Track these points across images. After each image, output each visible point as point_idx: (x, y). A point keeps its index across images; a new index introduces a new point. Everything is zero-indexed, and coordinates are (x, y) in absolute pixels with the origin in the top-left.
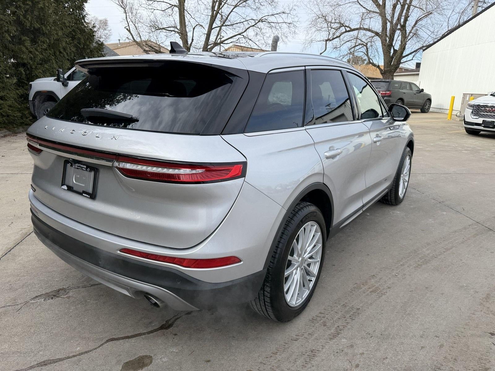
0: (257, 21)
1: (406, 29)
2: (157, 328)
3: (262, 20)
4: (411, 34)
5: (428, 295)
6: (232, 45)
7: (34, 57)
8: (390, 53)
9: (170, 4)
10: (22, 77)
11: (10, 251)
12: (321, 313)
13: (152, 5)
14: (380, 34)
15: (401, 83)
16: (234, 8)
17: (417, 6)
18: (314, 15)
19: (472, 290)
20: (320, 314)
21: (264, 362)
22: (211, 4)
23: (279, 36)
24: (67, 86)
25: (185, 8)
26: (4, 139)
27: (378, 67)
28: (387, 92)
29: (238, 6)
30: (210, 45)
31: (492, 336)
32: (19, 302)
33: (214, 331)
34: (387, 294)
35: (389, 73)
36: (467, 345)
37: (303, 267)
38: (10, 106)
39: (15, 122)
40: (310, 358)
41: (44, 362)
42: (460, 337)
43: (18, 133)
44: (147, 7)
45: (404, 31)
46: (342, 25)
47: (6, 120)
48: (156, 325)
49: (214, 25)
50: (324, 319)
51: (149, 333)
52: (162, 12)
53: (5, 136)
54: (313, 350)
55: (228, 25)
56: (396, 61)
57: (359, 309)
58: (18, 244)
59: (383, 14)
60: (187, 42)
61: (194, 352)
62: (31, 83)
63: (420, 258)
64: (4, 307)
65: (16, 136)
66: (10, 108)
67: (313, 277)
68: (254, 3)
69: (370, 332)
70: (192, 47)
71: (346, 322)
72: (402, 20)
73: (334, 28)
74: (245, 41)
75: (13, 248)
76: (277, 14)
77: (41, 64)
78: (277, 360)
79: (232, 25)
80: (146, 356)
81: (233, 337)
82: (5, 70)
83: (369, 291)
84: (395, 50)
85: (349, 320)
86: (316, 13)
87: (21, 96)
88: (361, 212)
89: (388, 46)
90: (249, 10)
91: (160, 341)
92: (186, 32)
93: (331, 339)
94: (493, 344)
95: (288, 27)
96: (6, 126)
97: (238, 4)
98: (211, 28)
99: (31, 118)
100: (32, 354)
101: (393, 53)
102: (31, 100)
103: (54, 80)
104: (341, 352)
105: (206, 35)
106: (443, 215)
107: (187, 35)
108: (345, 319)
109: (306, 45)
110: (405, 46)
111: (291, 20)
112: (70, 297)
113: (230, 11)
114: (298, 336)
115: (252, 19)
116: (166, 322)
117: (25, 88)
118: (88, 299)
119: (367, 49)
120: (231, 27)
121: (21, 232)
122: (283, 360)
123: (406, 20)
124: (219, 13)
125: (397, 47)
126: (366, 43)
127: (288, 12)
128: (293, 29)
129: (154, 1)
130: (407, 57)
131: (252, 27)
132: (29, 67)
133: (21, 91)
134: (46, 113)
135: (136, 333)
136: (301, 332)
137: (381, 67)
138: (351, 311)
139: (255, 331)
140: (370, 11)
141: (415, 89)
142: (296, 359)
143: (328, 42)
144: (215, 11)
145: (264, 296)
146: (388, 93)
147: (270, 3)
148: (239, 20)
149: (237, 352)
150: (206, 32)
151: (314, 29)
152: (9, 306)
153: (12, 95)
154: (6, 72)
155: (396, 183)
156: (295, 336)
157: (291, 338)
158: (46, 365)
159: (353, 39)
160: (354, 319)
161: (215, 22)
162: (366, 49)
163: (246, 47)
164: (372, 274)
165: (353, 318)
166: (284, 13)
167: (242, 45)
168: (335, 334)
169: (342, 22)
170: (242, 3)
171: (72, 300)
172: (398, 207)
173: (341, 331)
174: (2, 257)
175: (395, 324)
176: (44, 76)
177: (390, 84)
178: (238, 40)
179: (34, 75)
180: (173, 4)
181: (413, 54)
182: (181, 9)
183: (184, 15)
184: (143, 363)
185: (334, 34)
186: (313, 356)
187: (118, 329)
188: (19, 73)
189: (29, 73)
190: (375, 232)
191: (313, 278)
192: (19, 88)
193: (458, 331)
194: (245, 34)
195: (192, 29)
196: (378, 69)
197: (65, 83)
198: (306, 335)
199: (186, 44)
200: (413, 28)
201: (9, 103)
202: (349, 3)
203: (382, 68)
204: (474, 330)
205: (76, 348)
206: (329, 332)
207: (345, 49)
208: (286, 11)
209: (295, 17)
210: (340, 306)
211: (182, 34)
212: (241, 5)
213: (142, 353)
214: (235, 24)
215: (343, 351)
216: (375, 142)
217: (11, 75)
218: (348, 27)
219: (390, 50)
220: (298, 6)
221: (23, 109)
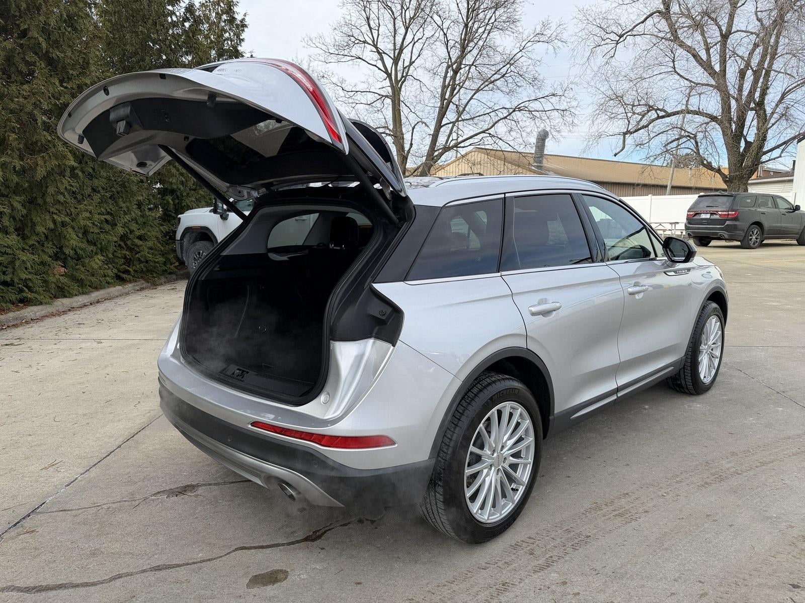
0: (511, 110)
1: (764, 109)
2: (300, 539)
3: (519, 108)
4: (775, 116)
5: (706, 525)
6: (473, 149)
7: (186, 180)
8: (739, 148)
9: (379, 95)
10: (169, 209)
11: (133, 436)
12: (530, 538)
13: (353, 97)
14: (719, 117)
15: (756, 196)
16: (475, 94)
17: (782, 71)
18: (601, 96)
19: (784, 524)
20: (528, 539)
21: (433, 591)
22: (440, 90)
23: (548, 129)
24: (227, 219)
25: (402, 99)
26: (139, 293)
27: (719, 171)
28: (730, 213)
29: (482, 89)
30: (436, 151)
31: (794, 589)
32: (138, 497)
33: (373, 549)
34: (641, 520)
35: (739, 180)
36: (746, 597)
37: (500, 467)
38: (151, 248)
39: (155, 270)
40: (498, 592)
41: (159, 566)
42: (738, 585)
43: (158, 285)
44: (346, 100)
45: (762, 112)
46: (651, 108)
47: (145, 267)
48: (300, 535)
49: (444, 121)
50: (532, 546)
51: (289, 544)
52: (367, 107)
53: (142, 289)
54: (506, 583)
55: (467, 120)
56: (751, 159)
57: (590, 536)
58: (144, 428)
59: (721, 88)
60: (403, 148)
61: (342, 572)
62: (179, 216)
63: (711, 474)
64: (120, 502)
65: (156, 289)
66: (150, 250)
67: (520, 485)
68: (505, 84)
69: (597, 568)
70: (410, 154)
71: (564, 551)
72: (757, 95)
73: (638, 114)
74: (493, 142)
75: (137, 433)
76: (543, 98)
77: (195, 190)
78: (451, 590)
79: (473, 119)
80: (281, 571)
81: (398, 557)
82: (147, 199)
83: (613, 514)
84: (746, 142)
85: (569, 550)
86: (605, 92)
87: (166, 234)
88: (614, 397)
89: (734, 137)
90: (498, 95)
91: (301, 555)
92: (403, 134)
93: (535, 571)
94: (792, 599)
95: (561, 116)
96: (143, 275)
97: (482, 87)
98: (439, 126)
99: (177, 264)
100: (146, 557)
101: (745, 148)
102: (179, 239)
103: (210, 211)
104: (546, 589)
105: (431, 136)
106: (777, 411)
107: (403, 139)
108: (563, 548)
109: (591, 143)
110: (765, 135)
111: (565, 104)
112: (198, 495)
113: (469, 98)
114: (489, 564)
115: (503, 108)
116: (313, 532)
117: (171, 223)
118: (220, 500)
119: (696, 143)
120: (471, 122)
121: (149, 414)
122: (460, 592)
123: (764, 94)
124: (453, 103)
125: (751, 138)
126: (693, 134)
127: (561, 94)
128: (569, 119)
129: (357, 92)
130: (770, 153)
131: (503, 120)
132: (178, 194)
133: (165, 228)
134: (197, 257)
135: (273, 543)
136: (495, 560)
137: (722, 170)
138: (576, 538)
139: (430, 553)
140: (697, 84)
141: (782, 205)
142: (478, 592)
143: (627, 136)
144: (446, 99)
145: (436, 499)
146: (733, 215)
147: (531, 82)
148: (483, 111)
149: (400, 576)
150: (432, 133)
151: (604, 117)
152: (126, 501)
153: (154, 233)
154: (149, 202)
155: (691, 359)
156: (484, 564)
157: (477, 566)
158: (160, 570)
159: (671, 129)
160: (578, 550)
161: (445, 116)
162: (694, 143)
163: (494, 150)
164: (626, 492)
165: (577, 548)
166: (553, 95)
167: (487, 147)
168: (543, 565)
169: (651, 103)
170: (487, 85)
171: (200, 498)
172: (702, 397)
173: (553, 562)
174: (123, 444)
175: (641, 560)
176: (198, 205)
177: (734, 199)
178: (481, 140)
179: (184, 205)
180: (385, 94)
181: (782, 147)
182: (395, 101)
183: (400, 110)
184: (276, 578)
185: (638, 122)
186: (504, 591)
187: (252, 536)
188: (165, 204)
189: (178, 203)
190: (649, 433)
191: (521, 487)
192: (164, 224)
193: (738, 578)
194: (492, 131)
195: (411, 129)
196: (717, 175)
197: (224, 216)
198: (500, 564)
199: (401, 151)
200: (777, 105)
201: (150, 244)
202: (660, 74)
203: (726, 172)
204: (766, 578)
205: (198, 554)
206: (536, 563)
207: (657, 145)
208: (558, 93)
209: (572, 100)
210: (562, 530)
211: (396, 137)
212: (486, 88)
213: (277, 567)
214: (477, 117)
215: (549, 588)
216: (632, 294)
217: (155, 206)
218: (661, 110)
219: (739, 143)
220: (576, 84)
221: (166, 252)
